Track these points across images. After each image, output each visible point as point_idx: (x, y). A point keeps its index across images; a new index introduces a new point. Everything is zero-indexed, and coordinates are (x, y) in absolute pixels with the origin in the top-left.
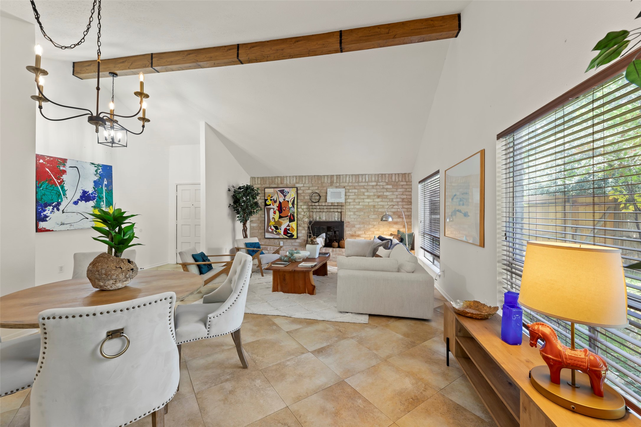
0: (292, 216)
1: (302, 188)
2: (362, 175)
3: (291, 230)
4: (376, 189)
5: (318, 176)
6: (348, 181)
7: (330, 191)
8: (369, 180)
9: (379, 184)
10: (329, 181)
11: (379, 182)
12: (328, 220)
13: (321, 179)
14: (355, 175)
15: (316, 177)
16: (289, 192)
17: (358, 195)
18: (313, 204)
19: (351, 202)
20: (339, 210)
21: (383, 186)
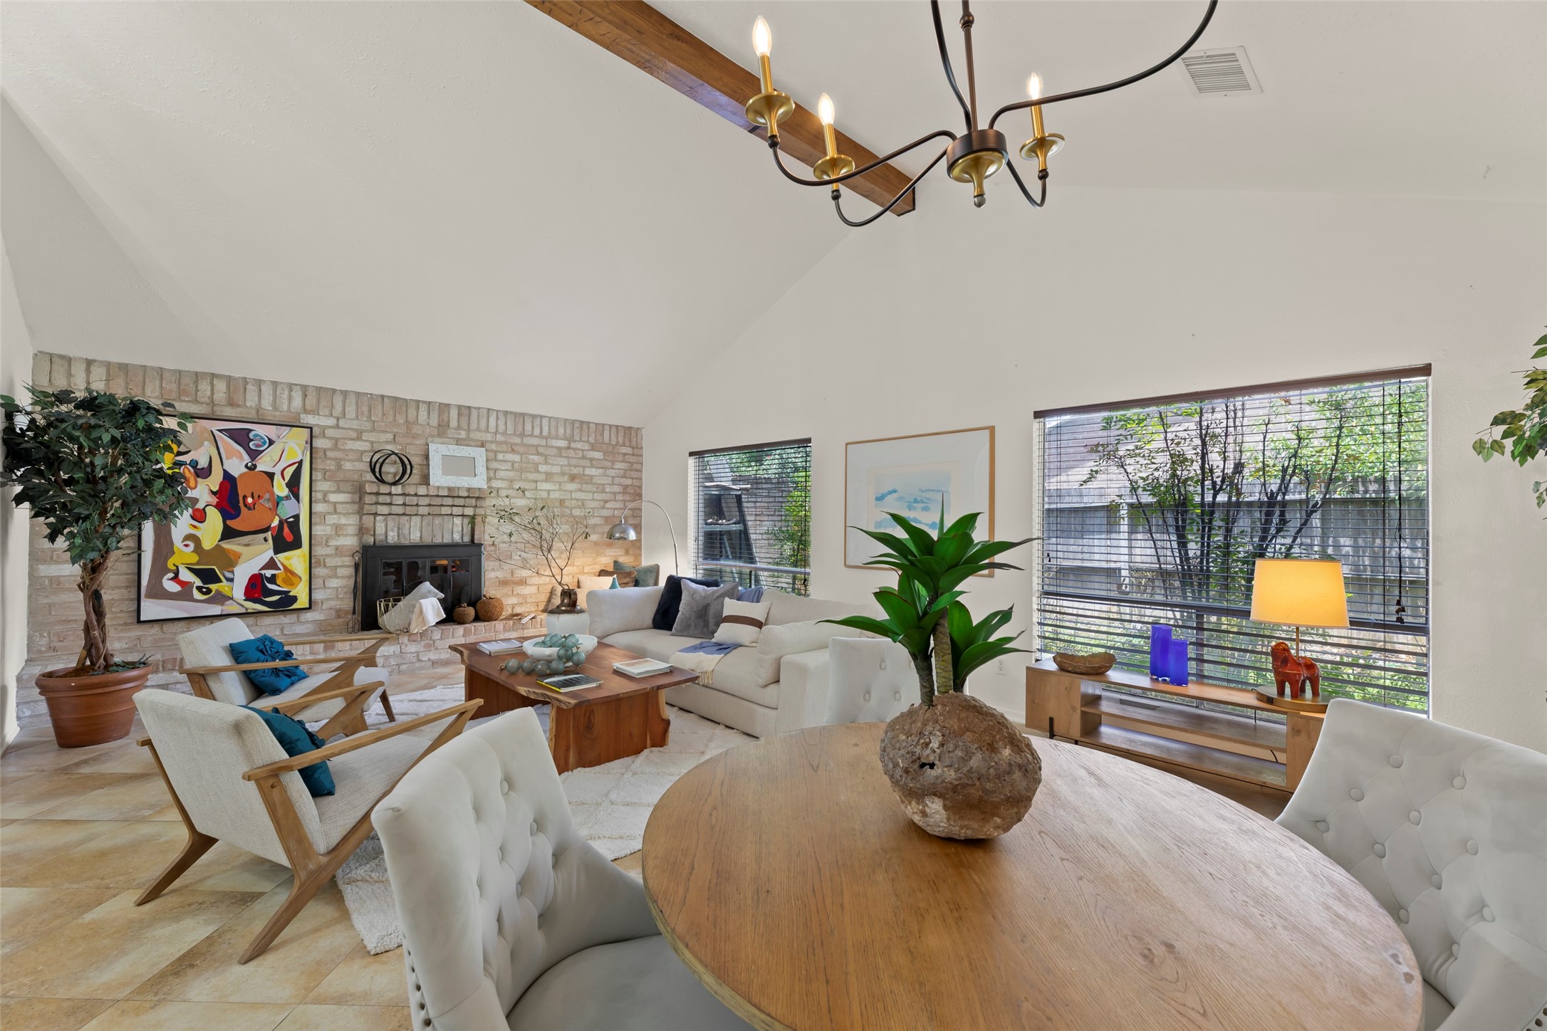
0: (286, 530)
1: (329, 433)
2: (534, 417)
3: (284, 581)
4: (568, 458)
5: (396, 399)
6: (492, 429)
7: (438, 451)
8: (549, 433)
9: (573, 445)
10: (434, 421)
11: (575, 441)
12: (428, 540)
13: (404, 409)
14: (516, 415)
15: (386, 400)
16: (274, 438)
17: (521, 470)
18: (384, 489)
19: (501, 488)
20: (469, 511)
21: (583, 451)
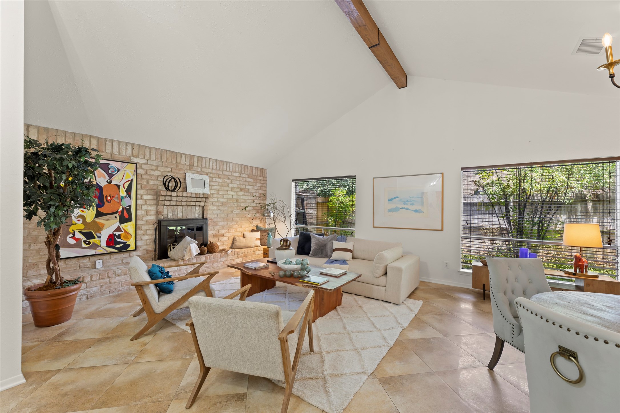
0: (125, 212)
2: (227, 162)
3: (124, 237)
4: (240, 181)
5: (172, 152)
6: (211, 167)
7: (190, 176)
8: (233, 170)
9: (242, 176)
10: (188, 163)
11: (242, 174)
12: (185, 217)
13: (175, 157)
14: (220, 161)
15: (168, 152)
16: (120, 168)
17: (222, 186)
18: (169, 193)
19: (214, 194)
20: (202, 204)
21: (245, 178)
